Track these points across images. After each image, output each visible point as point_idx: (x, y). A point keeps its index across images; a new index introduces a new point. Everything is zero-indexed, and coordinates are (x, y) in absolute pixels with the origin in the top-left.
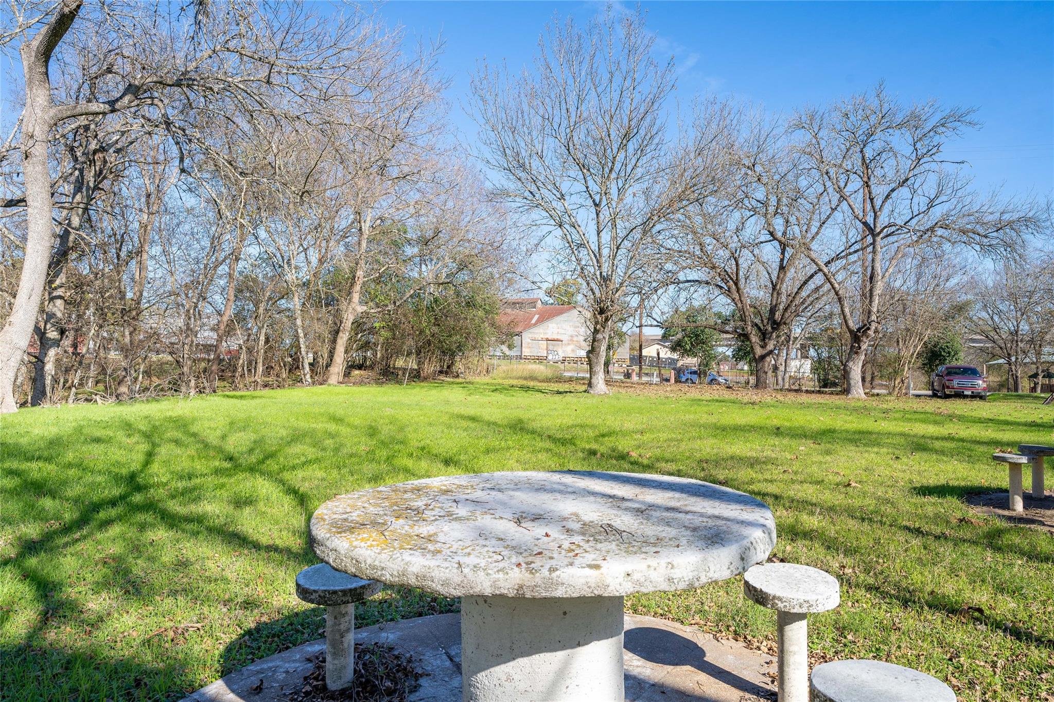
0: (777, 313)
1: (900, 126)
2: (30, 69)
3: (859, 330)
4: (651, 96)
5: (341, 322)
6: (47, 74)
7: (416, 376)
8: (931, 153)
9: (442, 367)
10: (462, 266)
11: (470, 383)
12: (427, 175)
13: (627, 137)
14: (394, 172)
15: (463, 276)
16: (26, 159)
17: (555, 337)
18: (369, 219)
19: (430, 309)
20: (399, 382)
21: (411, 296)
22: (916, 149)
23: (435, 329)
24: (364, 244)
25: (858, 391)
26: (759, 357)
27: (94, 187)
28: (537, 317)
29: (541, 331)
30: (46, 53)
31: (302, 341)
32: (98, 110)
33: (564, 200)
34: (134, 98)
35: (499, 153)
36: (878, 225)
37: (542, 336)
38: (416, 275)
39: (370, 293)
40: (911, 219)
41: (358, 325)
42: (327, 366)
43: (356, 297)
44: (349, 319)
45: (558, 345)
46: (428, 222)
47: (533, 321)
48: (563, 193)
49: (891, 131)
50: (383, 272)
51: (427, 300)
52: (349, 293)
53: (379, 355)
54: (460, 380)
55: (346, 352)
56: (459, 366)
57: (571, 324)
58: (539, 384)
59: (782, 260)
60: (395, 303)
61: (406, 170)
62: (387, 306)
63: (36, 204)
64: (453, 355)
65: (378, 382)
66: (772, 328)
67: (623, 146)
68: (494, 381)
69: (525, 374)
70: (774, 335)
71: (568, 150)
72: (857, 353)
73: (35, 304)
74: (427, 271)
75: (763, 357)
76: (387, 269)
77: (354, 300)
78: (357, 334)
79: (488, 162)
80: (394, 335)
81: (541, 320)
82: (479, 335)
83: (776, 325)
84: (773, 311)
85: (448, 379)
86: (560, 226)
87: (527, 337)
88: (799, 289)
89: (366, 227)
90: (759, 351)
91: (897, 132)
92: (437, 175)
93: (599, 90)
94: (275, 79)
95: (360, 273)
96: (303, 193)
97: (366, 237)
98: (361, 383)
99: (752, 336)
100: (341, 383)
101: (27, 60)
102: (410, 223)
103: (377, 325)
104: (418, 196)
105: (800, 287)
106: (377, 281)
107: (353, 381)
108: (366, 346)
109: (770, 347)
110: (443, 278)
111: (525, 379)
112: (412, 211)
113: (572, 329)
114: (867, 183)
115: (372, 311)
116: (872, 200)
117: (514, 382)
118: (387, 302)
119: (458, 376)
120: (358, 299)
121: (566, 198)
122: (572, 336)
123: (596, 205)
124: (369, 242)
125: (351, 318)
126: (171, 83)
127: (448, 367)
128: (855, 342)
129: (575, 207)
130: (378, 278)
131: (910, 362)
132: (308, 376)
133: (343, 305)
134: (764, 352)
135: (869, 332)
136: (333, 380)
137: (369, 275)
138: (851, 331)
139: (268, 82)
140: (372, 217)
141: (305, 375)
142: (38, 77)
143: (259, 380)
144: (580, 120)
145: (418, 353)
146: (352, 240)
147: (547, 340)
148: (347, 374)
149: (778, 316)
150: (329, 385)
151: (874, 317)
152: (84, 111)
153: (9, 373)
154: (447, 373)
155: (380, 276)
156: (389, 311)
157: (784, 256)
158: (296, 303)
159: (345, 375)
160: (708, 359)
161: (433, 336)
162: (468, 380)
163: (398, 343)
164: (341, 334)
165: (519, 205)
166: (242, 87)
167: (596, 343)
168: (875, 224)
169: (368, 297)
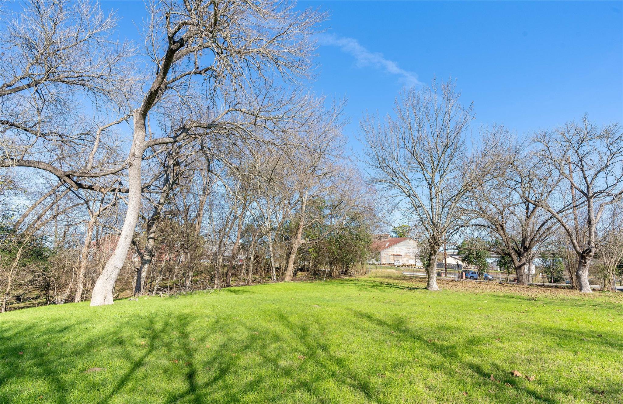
0: (526, 242)
1: (599, 137)
2: (137, 122)
3: (584, 252)
4: (460, 124)
5: (292, 248)
6: (144, 124)
7: (330, 276)
8: (620, 151)
9: (343, 270)
10: (353, 219)
11: (358, 280)
12: (335, 173)
13: (446, 146)
14: (319, 173)
15: (354, 224)
16: (130, 167)
17: (398, 253)
18: (306, 196)
19: (337, 241)
20: (321, 280)
21: (327, 235)
22: (610, 150)
23: (340, 252)
24: (304, 209)
25: (587, 288)
26: (518, 266)
27: (173, 183)
28: (388, 243)
29: (391, 250)
30: (144, 114)
31: (272, 258)
32: (168, 141)
33: (410, 183)
34: (186, 135)
35: (374, 159)
36: (590, 192)
37: (391, 253)
38: (329, 224)
39: (307, 234)
40: (607, 189)
41: (300, 250)
42: (285, 271)
43: (299, 235)
44: (296, 247)
45: (399, 258)
46: (336, 197)
47: (387, 246)
48: (409, 179)
49: (594, 140)
50: (313, 223)
51: (336, 236)
52: (297, 233)
53: (311, 264)
54: (352, 278)
55: (294, 264)
56: (352, 270)
57: (406, 247)
58: (395, 281)
59: (527, 213)
60: (319, 238)
61: (325, 171)
62: (315, 240)
63: (133, 190)
64: (348, 264)
65: (310, 279)
66: (524, 250)
67: (444, 152)
68: (370, 279)
69: (386, 275)
70: (525, 254)
71: (413, 155)
72: (584, 266)
73: (128, 243)
74: (335, 222)
75: (520, 267)
76: (315, 221)
77: (298, 237)
78: (300, 254)
79: (369, 164)
80: (319, 254)
81: (390, 245)
82: (363, 254)
83: (526, 249)
84: (524, 241)
85: (346, 277)
86: (409, 196)
87: (383, 254)
88: (539, 229)
89: (305, 200)
90: (517, 264)
91: (599, 140)
92: (341, 173)
93: (431, 122)
94: (259, 123)
95: (301, 223)
96: (270, 180)
97: (305, 205)
98: (301, 280)
99: (513, 254)
100: (292, 280)
101: (135, 119)
102: (327, 198)
103: (310, 250)
104: (331, 184)
105: (540, 228)
106: (310, 227)
107: (297, 279)
108: (305, 259)
109: (524, 260)
110: (343, 225)
111: (386, 277)
112: (328, 192)
113: (406, 249)
114: (582, 169)
115: (308, 242)
116: (585, 178)
117: (381, 280)
118: (315, 238)
119: (350, 276)
120: (300, 236)
121: (410, 181)
122: (406, 253)
123: (429, 184)
124: (306, 207)
125: (297, 246)
126: (205, 126)
127: (346, 271)
128: (582, 259)
129: (415, 186)
130: (311, 226)
131: (613, 270)
132: (275, 277)
133: (293, 240)
134: (520, 264)
135: (591, 253)
136: (287, 279)
137: (306, 224)
138: (578, 253)
139: (255, 124)
140: (308, 195)
141: (273, 276)
142: (140, 126)
143: (250, 279)
144: (420, 139)
145: (331, 264)
146: (299, 207)
147: (394, 255)
148: (295, 275)
149: (527, 244)
150: (285, 282)
151: (593, 245)
152: (161, 142)
153: (111, 282)
154: (345, 274)
155: (312, 225)
156: (316, 242)
157: (528, 211)
158: (269, 239)
159: (293, 276)
160: (483, 266)
161: (338, 255)
162: (357, 278)
163: (321, 259)
164: (292, 255)
165: (385, 186)
166: (241, 127)
167: (431, 261)
168: (588, 192)
169: (306, 236)
